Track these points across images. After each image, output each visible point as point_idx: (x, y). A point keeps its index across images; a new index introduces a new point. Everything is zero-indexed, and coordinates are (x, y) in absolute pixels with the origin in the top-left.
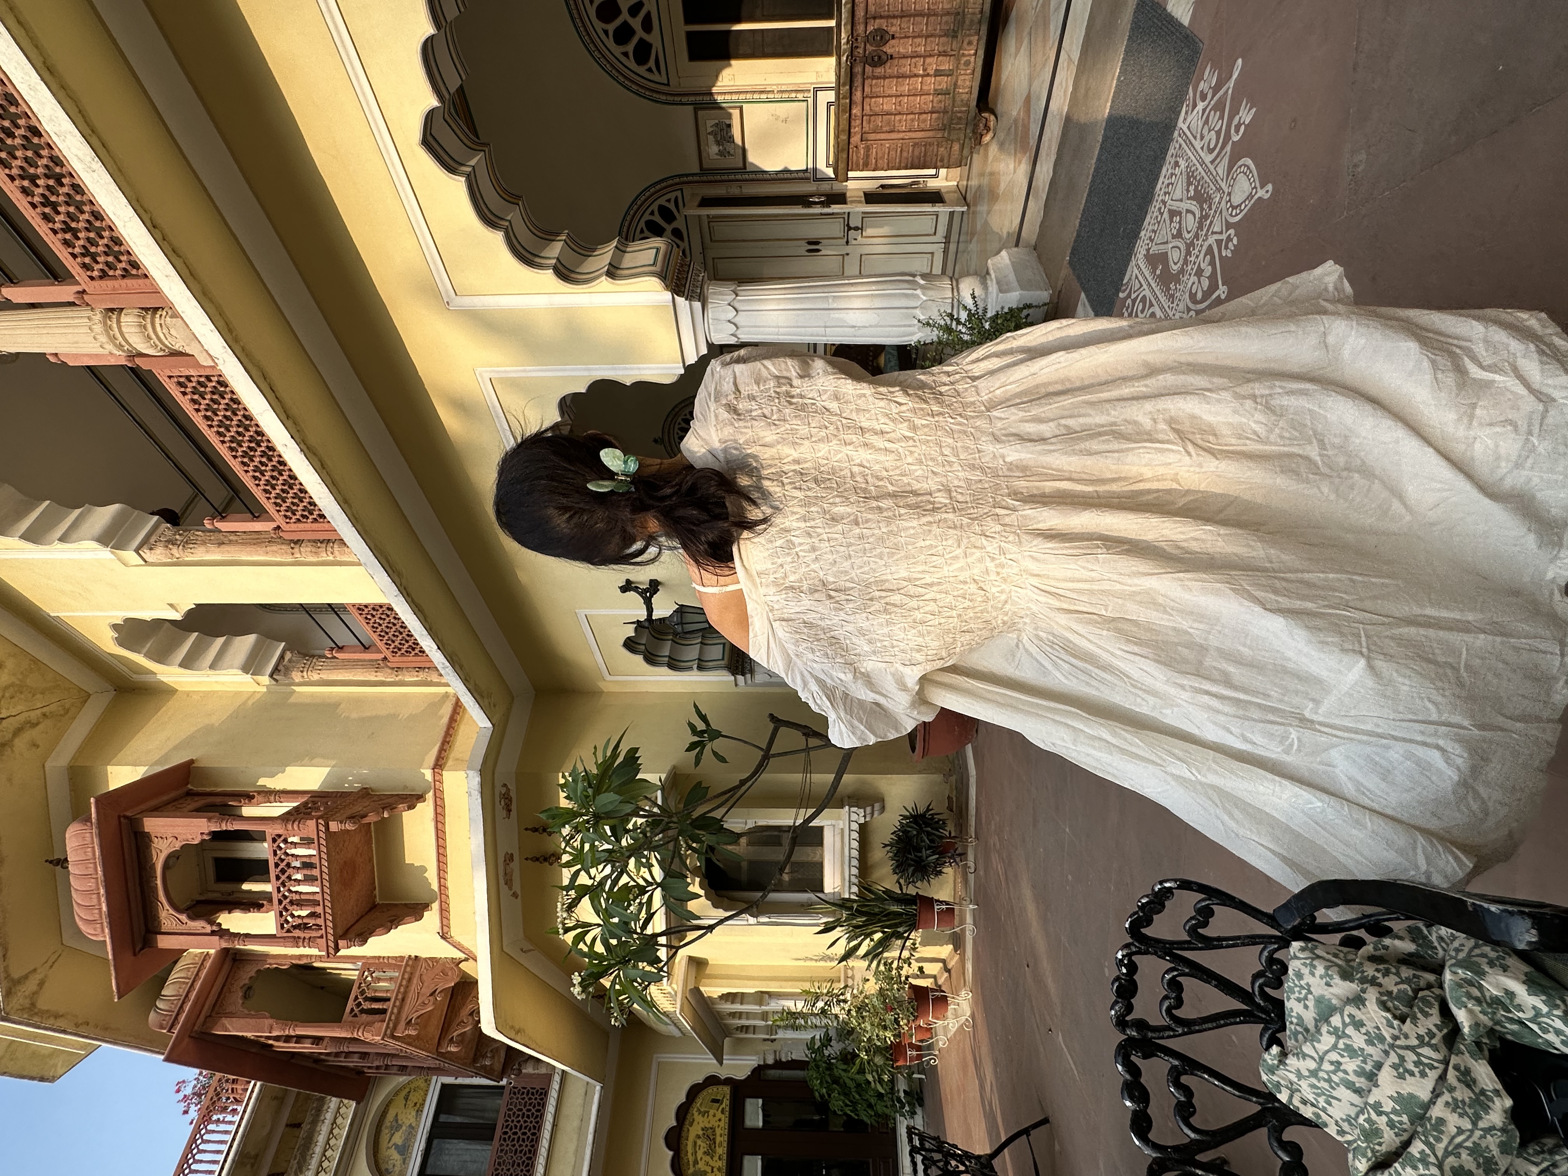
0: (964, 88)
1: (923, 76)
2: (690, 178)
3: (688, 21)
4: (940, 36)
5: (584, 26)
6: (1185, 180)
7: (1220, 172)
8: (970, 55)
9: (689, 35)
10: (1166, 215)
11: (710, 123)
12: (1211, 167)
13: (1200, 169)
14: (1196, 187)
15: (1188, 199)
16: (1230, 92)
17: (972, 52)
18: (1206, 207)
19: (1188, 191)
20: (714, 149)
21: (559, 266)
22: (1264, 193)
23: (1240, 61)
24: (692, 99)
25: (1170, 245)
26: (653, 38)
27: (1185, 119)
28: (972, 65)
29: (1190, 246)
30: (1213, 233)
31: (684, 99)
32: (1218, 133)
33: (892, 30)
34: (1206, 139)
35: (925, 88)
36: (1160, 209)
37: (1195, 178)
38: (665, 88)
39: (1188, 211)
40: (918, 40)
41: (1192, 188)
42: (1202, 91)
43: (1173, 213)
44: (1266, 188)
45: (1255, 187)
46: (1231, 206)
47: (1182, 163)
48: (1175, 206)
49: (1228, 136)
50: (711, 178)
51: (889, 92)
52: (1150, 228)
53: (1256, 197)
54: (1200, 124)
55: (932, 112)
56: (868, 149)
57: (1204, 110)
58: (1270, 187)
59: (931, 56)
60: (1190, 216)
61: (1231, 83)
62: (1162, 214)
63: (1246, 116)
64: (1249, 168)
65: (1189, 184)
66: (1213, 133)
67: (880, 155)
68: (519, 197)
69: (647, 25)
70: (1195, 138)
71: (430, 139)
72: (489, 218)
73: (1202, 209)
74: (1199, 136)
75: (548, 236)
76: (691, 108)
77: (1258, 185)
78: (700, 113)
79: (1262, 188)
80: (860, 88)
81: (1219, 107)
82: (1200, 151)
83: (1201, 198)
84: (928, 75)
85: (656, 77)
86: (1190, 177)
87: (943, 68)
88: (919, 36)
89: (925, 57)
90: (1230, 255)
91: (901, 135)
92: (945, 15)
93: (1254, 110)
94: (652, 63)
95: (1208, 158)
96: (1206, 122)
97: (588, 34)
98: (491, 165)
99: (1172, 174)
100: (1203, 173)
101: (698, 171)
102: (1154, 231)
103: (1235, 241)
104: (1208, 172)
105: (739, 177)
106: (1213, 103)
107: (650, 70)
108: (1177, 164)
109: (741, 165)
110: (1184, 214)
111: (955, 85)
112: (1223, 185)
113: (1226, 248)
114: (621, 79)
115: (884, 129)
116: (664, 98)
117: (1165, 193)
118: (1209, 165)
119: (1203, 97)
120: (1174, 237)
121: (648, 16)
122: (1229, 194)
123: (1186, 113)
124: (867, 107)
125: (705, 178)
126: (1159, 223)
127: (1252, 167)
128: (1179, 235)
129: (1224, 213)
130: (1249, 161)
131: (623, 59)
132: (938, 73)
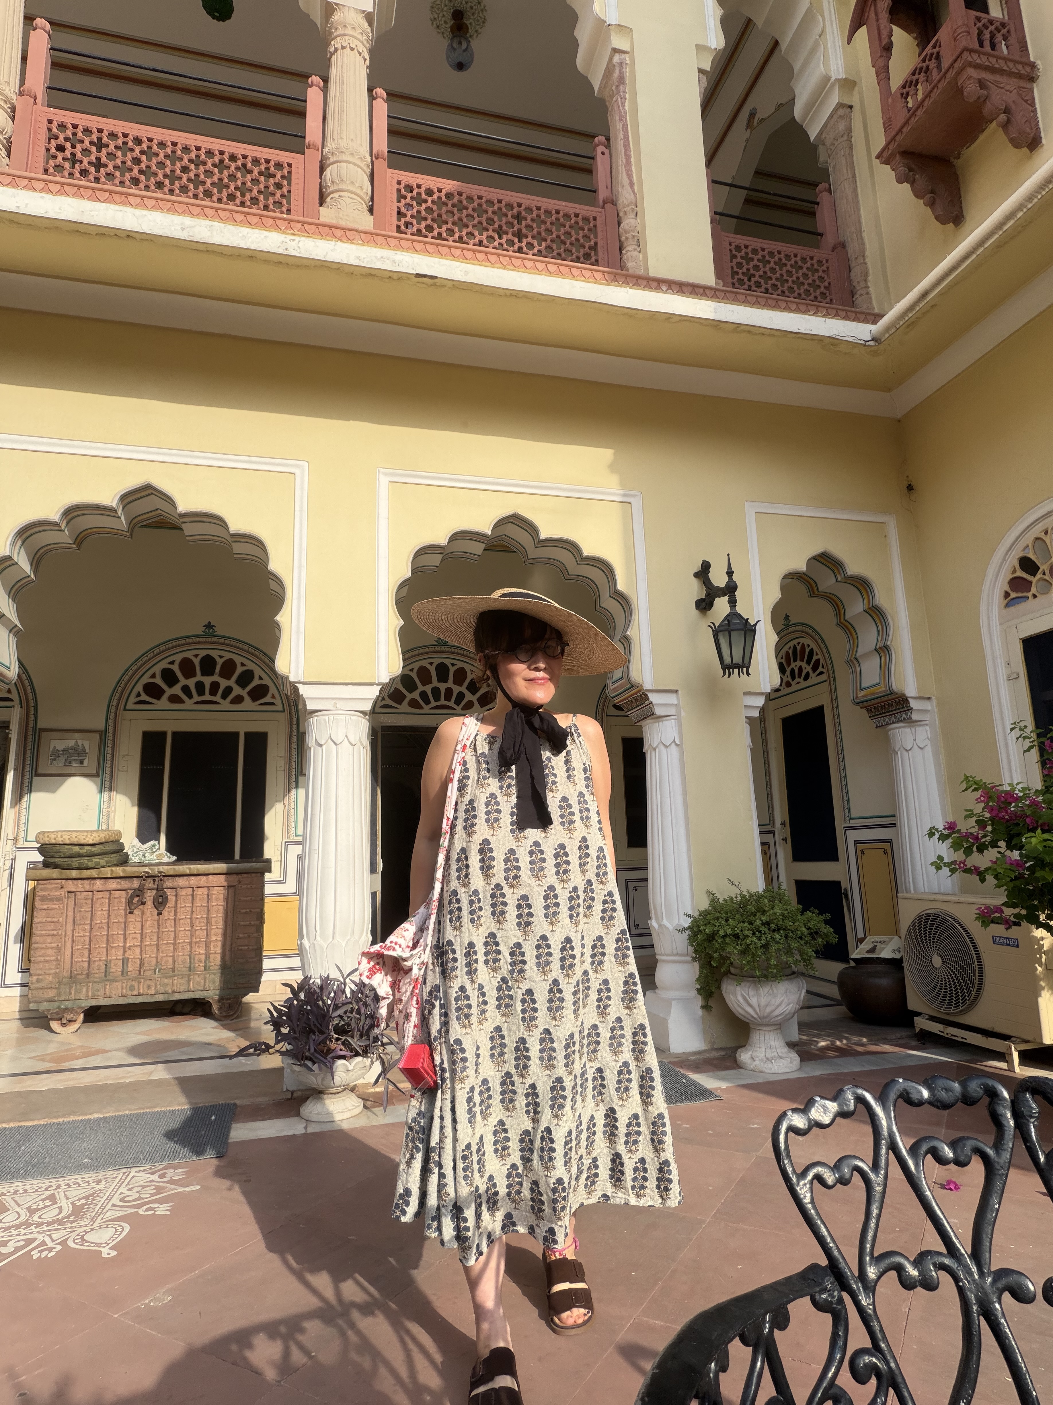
0: (110, 989)
1: (124, 947)
2: (32, 717)
3: (174, 734)
4: (157, 958)
5: (179, 646)
6: (87, 1194)
7: (108, 1214)
8: (139, 989)
9: (164, 734)
10: (47, 1194)
11: (87, 744)
12: (109, 1207)
13: (103, 1200)
14: (86, 1204)
15: (72, 1203)
16: (176, 1191)
17: (141, 991)
18: (71, 1218)
19: (79, 1200)
20: (59, 744)
21: (11, 562)
22: (106, 1252)
23: (199, 1187)
24: (111, 729)
25: (18, 1209)
26: (163, 703)
27: (139, 1171)
28: (130, 993)
29: (27, 1224)
30: (50, 1235)
31: (111, 722)
32: (139, 1198)
33: (165, 913)
34: (129, 1193)
35: (113, 950)
36: (51, 1186)
37: (93, 1200)
38: (121, 706)
39: (60, 1209)
40: (155, 938)
41: (83, 1201)
42: (166, 1173)
43: (52, 1198)
44: (110, 1251)
45: (108, 1244)
46: (83, 1236)
47: (102, 1186)
48: (60, 1196)
49: (139, 1206)
50: (30, 738)
51: (113, 916)
52: (27, 1187)
53: (100, 1249)
54: (141, 1183)
55: (89, 962)
56: (59, 899)
57: (152, 1181)
58: (114, 1253)
59: (141, 951)
60: (57, 1211)
61: (180, 1190)
62: (47, 1190)
63: (162, 1210)
64: (122, 1232)
65: (86, 1198)
66: (138, 1195)
67: (51, 912)
68: (79, 547)
69: (174, 699)
70: (128, 1184)
71: (151, 491)
72: (72, 512)
73: (68, 1217)
74: (130, 1187)
75: (37, 560)
76: (103, 728)
77: (110, 1245)
78: (97, 736)
79: (110, 1249)
80: (119, 887)
81: (159, 1190)
82: (119, 1192)
83: (78, 1212)
84: (125, 952)
85: (133, 699)
86: (93, 1196)
87: (130, 965)
88: (158, 937)
89: (141, 946)
90: (34, 1258)
91: (69, 933)
92: (174, 959)
93: (168, 1213)
94: (144, 697)
95: (115, 1200)
96: (144, 1187)
97: (173, 647)
98: (113, 533)
99: (88, 1182)
100: (100, 1204)
101: (39, 726)
102: (25, 1191)
103: (50, 1255)
104: (104, 1206)
105: (28, 768)
106: (161, 1184)
107: (139, 695)
108: (99, 1182)
109: (40, 771)
110: (55, 1206)
111: (115, 980)
112: (99, 1221)
113: (41, 1252)
114: (134, 668)
115: (78, 915)
116: (114, 703)
117: (68, 1184)
118: (110, 1204)
119: (161, 1176)
120: (29, 1208)
121: (181, 701)
122: (92, 1229)
123: (144, 1170)
124: (100, 895)
125: (30, 732)
126: (37, 1191)
127: (124, 1234)
128: (32, 1211)
129: (73, 1234)
130: (127, 1229)
131: (150, 673)
132: (125, 961)
